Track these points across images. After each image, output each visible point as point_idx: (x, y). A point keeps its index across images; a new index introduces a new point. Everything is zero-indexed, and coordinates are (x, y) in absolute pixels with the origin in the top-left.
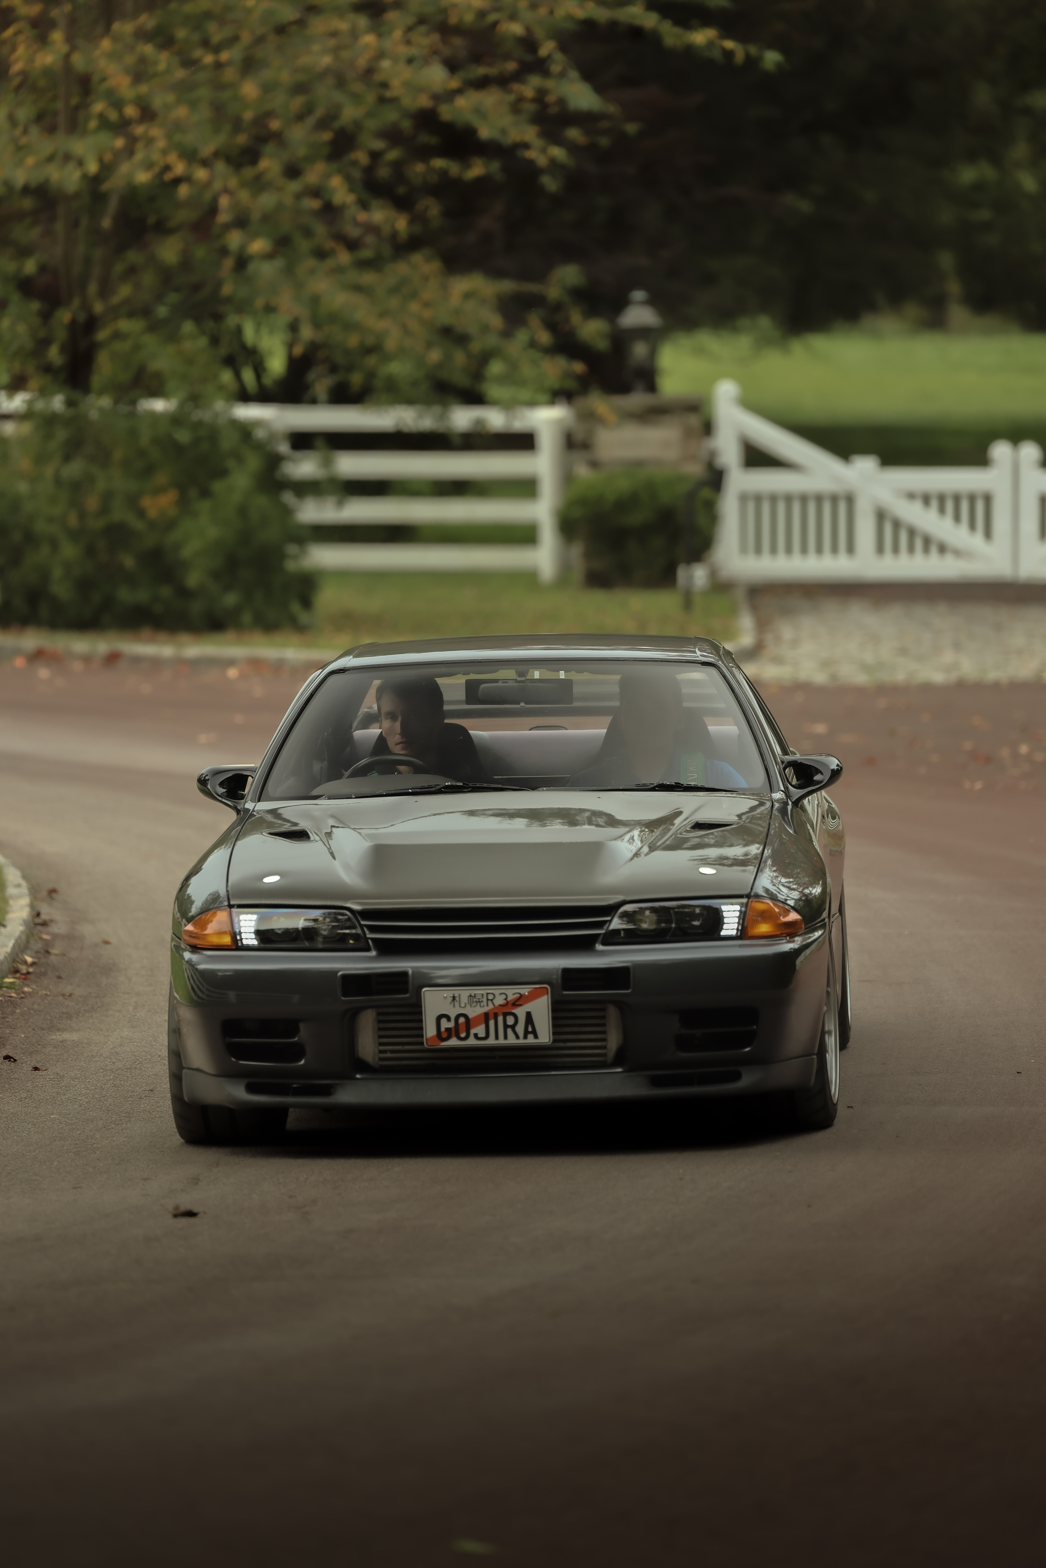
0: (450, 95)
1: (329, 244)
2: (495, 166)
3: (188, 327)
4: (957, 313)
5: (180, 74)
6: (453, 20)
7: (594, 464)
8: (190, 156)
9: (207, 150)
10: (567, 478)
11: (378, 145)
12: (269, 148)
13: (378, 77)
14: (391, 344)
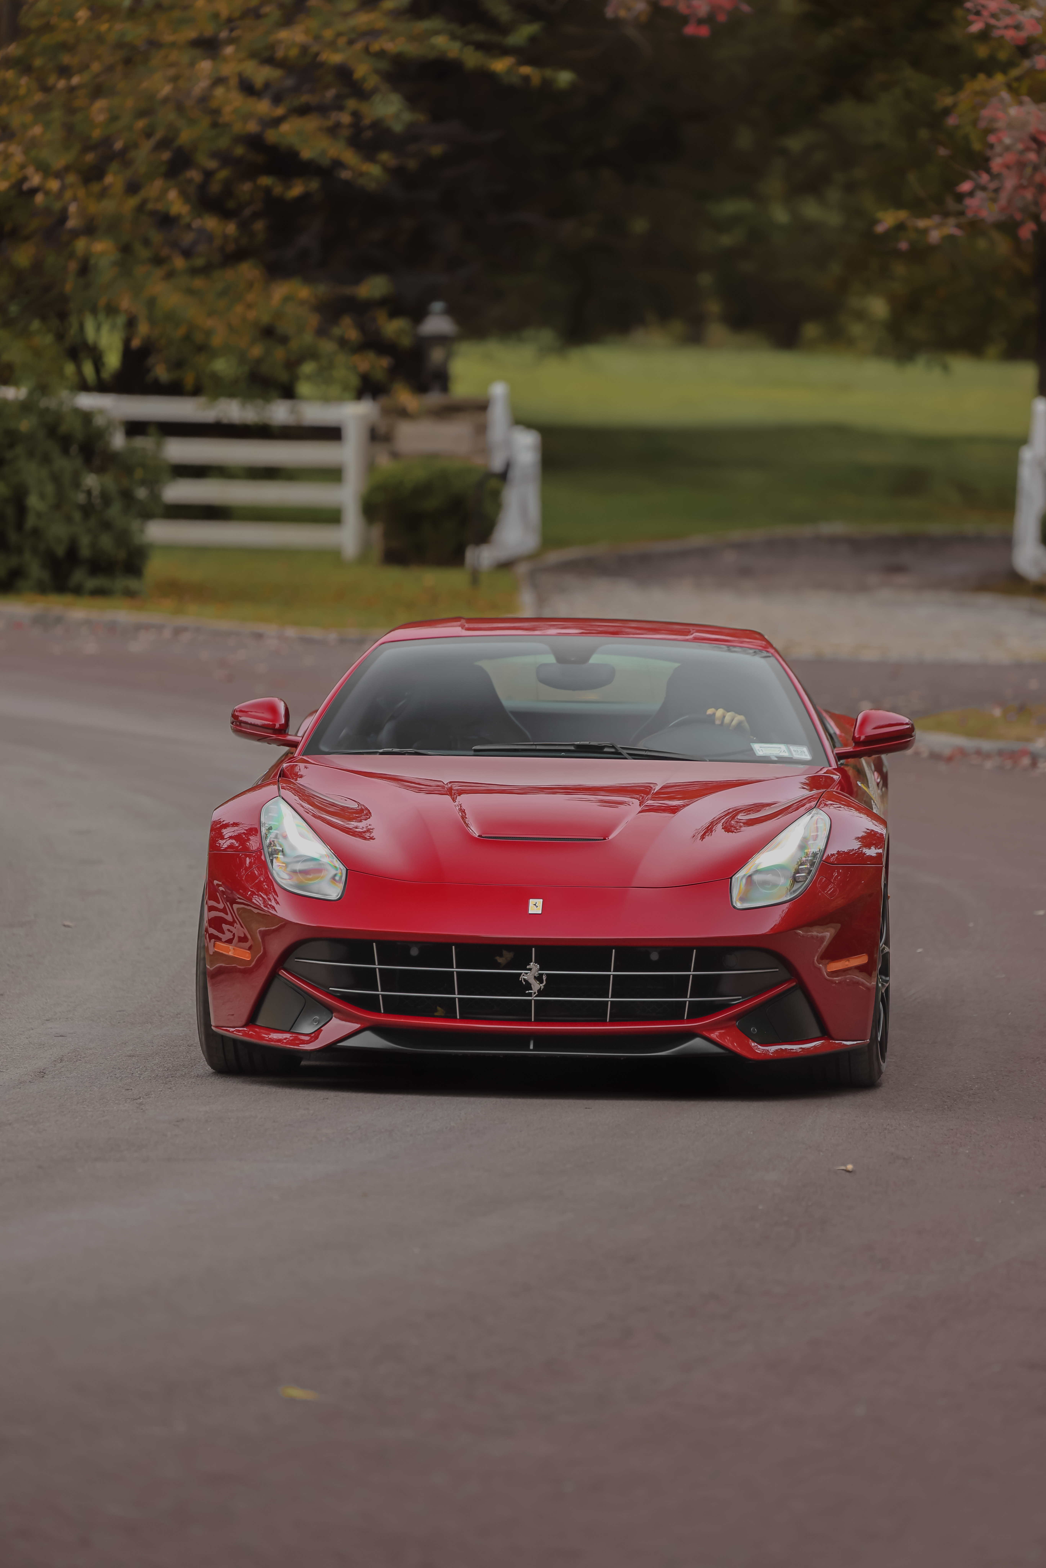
0: (277, 122)
1: (165, 252)
2: (314, 185)
3: (36, 324)
4: (716, 331)
5: (38, 97)
6: (280, 54)
7: (395, 455)
8: (44, 169)
9: (59, 162)
10: (370, 467)
11: (212, 164)
12: (114, 166)
13: (214, 104)
14: (217, 341)
